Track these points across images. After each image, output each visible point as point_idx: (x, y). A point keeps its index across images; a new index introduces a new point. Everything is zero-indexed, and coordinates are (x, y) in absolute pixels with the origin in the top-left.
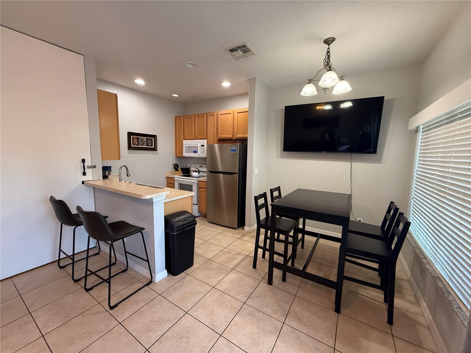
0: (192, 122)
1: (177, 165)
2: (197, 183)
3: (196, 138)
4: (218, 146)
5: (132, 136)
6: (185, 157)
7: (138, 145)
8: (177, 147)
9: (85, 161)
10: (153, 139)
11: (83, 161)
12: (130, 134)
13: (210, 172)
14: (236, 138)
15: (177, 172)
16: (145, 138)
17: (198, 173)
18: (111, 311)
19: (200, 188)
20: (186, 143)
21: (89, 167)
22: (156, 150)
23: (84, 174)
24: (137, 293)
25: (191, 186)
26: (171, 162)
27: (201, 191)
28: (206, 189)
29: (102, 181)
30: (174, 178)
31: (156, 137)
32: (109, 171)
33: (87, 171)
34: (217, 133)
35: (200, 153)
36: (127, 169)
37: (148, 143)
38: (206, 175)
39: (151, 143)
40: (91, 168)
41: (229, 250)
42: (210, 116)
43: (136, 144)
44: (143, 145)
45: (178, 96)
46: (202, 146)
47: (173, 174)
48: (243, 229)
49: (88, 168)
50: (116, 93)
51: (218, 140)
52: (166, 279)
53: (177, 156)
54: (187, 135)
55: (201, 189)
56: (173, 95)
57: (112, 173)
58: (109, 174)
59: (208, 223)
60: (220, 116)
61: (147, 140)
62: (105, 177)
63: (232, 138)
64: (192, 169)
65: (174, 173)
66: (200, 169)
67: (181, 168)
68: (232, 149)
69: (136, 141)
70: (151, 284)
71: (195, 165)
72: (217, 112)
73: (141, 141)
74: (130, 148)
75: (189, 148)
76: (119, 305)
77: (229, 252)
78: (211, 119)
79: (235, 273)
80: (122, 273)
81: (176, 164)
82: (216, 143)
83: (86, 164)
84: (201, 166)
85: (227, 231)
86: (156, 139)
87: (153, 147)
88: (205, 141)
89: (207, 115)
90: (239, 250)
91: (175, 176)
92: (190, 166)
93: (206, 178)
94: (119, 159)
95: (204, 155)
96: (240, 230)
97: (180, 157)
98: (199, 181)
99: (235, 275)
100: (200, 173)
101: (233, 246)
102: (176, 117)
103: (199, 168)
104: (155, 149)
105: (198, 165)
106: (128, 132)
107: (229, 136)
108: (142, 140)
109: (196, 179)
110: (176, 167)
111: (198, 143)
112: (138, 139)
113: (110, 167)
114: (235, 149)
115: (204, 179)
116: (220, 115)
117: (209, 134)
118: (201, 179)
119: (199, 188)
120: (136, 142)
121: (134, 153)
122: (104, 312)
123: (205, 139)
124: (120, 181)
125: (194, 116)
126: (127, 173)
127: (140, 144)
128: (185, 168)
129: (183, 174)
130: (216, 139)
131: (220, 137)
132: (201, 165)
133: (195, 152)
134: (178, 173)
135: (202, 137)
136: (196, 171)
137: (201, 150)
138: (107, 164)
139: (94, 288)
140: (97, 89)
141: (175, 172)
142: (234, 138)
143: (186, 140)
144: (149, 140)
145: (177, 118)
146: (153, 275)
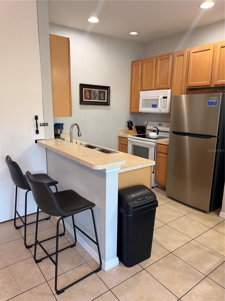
0: (153, 67)
1: (131, 123)
2: (155, 146)
3: (157, 88)
4: (186, 97)
5: (84, 89)
6: (141, 112)
7: (90, 99)
8: (133, 101)
9: (38, 118)
10: (106, 91)
11: (36, 118)
12: (82, 86)
13: (174, 132)
14: (215, 85)
15: (131, 131)
16: (97, 91)
17: (156, 133)
18: (57, 296)
19: (159, 152)
20: (144, 95)
21: (42, 124)
22: (109, 105)
23: (37, 132)
24: (85, 279)
25: (147, 149)
26: (125, 119)
27: (159, 156)
28: (167, 154)
29: (54, 140)
30: (127, 138)
31: (109, 88)
32: (60, 129)
33: (40, 129)
34: (187, 80)
35: (160, 108)
36: (78, 128)
37: (100, 96)
38: (169, 137)
39: (104, 96)
40: (44, 125)
41: (198, 243)
42: (177, 56)
43: (88, 97)
44: (95, 98)
45: (137, 33)
46: (164, 98)
47: (126, 133)
48: (218, 214)
49: (41, 126)
50: (68, 37)
51: (187, 89)
52: (117, 269)
53: (132, 111)
54: (145, 85)
55: (159, 154)
56: (130, 33)
57: (64, 131)
58: (61, 132)
59: (167, 198)
60: (192, 55)
61: (100, 92)
62: (57, 136)
63: (210, 86)
64: (148, 127)
65: (126, 131)
66: (159, 128)
67: (135, 126)
68: (210, 101)
69: (88, 94)
70: (100, 271)
71: (153, 122)
72: (188, 50)
73: (94, 94)
74: (82, 102)
75: (147, 102)
76: (66, 291)
77: (198, 247)
78: (179, 62)
79: (210, 285)
80: (70, 248)
81: (130, 121)
82: (183, 93)
83: (39, 121)
84: (160, 125)
85: (194, 214)
86: (109, 91)
87: (106, 101)
88: (169, 91)
89: (174, 55)
90: (213, 247)
91: (129, 136)
92: (146, 124)
93: (168, 139)
94: (71, 116)
95: (166, 110)
96: (212, 216)
97: (135, 113)
98: (157, 144)
99: (210, 288)
100: (159, 133)
101: (205, 238)
102: (133, 62)
103: (157, 126)
104: (107, 104)
105: (156, 123)
106: (80, 84)
107: (205, 83)
108: (94, 92)
109: (154, 141)
110: (130, 125)
111: (158, 94)
112: (90, 91)
113: (62, 124)
114: (215, 101)
115: (165, 141)
116: (193, 53)
117: (175, 81)
118: (160, 141)
119: (157, 152)
120: (88, 96)
121: (86, 109)
122: (50, 295)
123: (168, 89)
124: (71, 142)
125: (155, 59)
126: (78, 132)
127: (92, 98)
128: (141, 127)
129: (138, 134)
130: (184, 88)
131: (190, 85)
132: (160, 123)
133: (154, 106)
134: (132, 133)
135: (165, 86)
136: (154, 131)
137: (162, 104)
138: (59, 121)
139: (43, 260)
140: (50, 34)
141: (128, 132)
142: (212, 86)
143: (143, 90)
144: (102, 94)
145: (134, 64)
146: (103, 261)
